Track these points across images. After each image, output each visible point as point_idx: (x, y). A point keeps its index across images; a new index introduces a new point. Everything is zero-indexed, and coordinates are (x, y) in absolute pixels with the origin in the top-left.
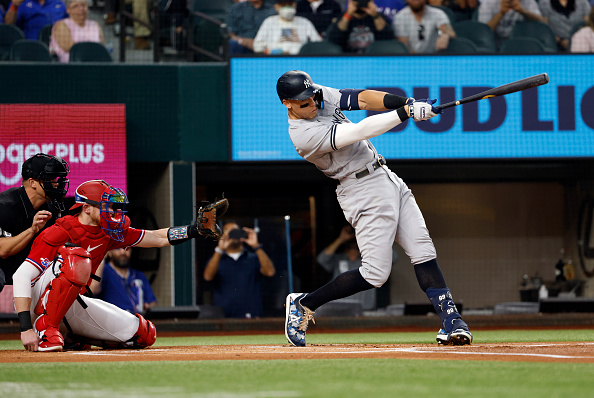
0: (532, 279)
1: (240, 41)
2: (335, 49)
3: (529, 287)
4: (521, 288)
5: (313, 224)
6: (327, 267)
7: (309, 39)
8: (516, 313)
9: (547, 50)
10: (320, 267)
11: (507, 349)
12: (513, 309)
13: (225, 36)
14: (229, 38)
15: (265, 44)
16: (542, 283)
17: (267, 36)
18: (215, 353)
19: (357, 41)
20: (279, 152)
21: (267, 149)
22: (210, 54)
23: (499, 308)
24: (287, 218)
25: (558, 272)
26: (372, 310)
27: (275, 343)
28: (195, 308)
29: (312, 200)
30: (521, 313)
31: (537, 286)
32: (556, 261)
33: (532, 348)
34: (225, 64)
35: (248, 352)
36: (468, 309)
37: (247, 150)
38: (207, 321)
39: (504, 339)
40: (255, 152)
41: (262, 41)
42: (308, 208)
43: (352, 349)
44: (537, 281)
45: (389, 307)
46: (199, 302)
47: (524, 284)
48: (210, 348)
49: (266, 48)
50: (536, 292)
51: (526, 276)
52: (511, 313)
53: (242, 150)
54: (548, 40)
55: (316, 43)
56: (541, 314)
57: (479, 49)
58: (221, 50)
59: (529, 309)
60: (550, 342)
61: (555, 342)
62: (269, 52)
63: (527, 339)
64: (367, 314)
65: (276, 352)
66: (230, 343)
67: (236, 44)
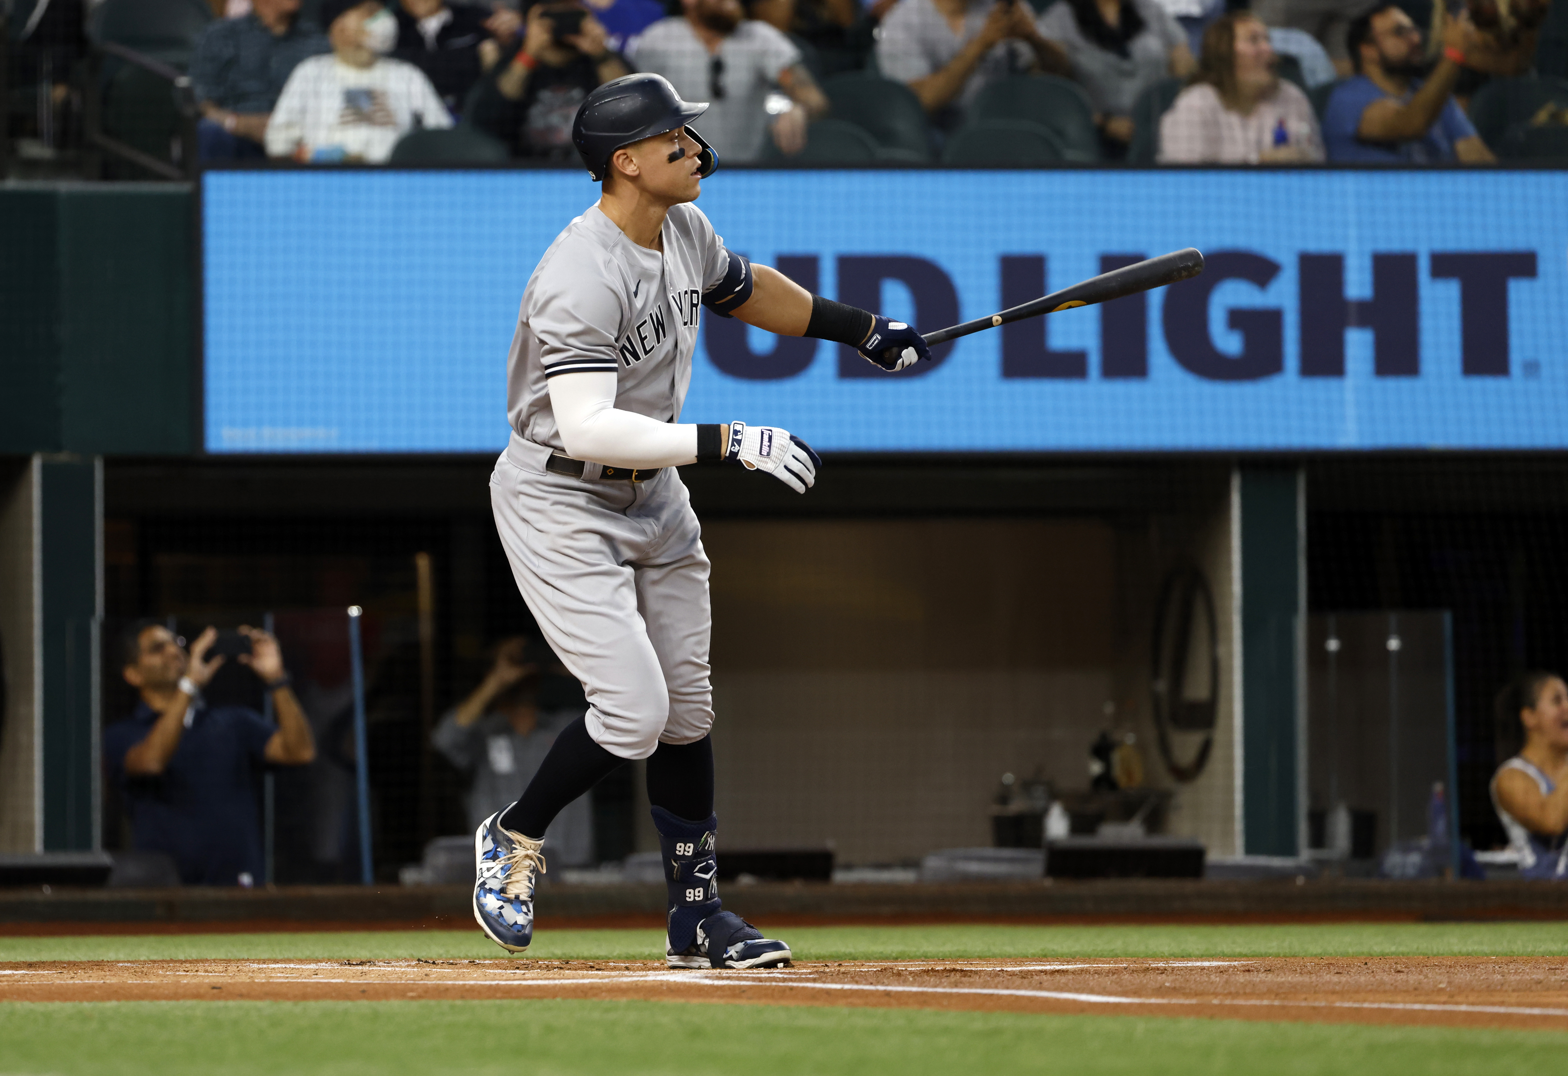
0: (1027, 786)
1: (229, 122)
2: (490, 150)
3: (1017, 806)
4: (996, 809)
5: (426, 629)
6: (461, 760)
7: (418, 119)
8: (981, 879)
9: (1071, 155)
10: (441, 761)
11: (954, 977)
12: (974, 867)
13: (189, 111)
14: (199, 115)
15: (295, 133)
16: (1054, 795)
17: (303, 111)
18: (153, 981)
19: (550, 130)
20: (334, 432)
21: (300, 423)
22: (145, 160)
23: (934, 863)
24: (354, 611)
25: (1096, 768)
26: (583, 867)
27: (319, 954)
28: (99, 857)
29: (423, 563)
30: (993, 879)
31: (1039, 804)
32: (1092, 736)
33: (1024, 975)
34: (184, 187)
35: (243, 978)
36: (849, 867)
37: (246, 424)
38: (131, 895)
39: (948, 948)
40: (267, 431)
41: (289, 125)
42: (411, 585)
43: (529, 974)
44: (1039, 792)
45: (634, 859)
46: (111, 843)
47: (1004, 798)
48: (140, 967)
49: (299, 144)
50: (1038, 820)
51: (1009, 778)
52: (967, 879)
53: (232, 423)
54: (1073, 128)
55: (438, 133)
56: (1049, 883)
57: (883, 153)
58: (176, 150)
59: (1017, 869)
60: (1072, 958)
61: (1086, 958)
62: (310, 154)
63: (1009, 949)
64: (572, 877)
65: (321, 979)
66: (194, 954)
67: (218, 132)
